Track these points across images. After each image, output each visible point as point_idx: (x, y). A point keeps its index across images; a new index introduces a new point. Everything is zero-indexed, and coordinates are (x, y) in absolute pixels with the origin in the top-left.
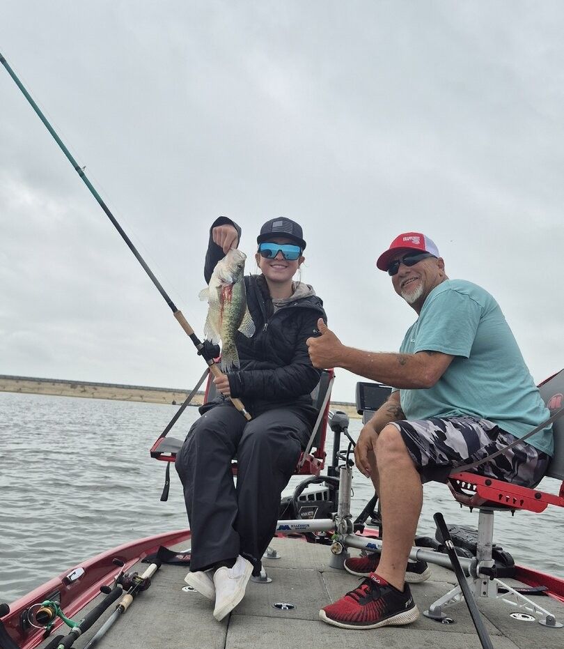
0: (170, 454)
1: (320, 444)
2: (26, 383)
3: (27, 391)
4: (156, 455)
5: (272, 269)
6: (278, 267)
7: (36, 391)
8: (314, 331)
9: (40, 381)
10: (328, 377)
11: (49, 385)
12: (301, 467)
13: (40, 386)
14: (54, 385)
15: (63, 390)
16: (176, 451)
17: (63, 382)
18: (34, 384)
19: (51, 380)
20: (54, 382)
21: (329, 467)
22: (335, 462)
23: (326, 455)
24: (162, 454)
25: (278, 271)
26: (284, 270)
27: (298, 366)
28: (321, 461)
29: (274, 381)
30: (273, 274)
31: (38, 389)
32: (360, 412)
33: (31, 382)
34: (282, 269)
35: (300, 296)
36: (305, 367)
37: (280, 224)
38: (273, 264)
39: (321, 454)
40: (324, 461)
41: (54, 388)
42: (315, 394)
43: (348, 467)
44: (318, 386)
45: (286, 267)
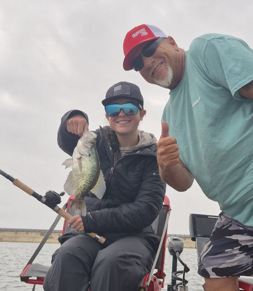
0: (36, 278)
1: (160, 266)
2: (6, 234)
3: (7, 240)
4: (25, 279)
5: (118, 125)
6: (122, 122)
7: (14, 239)
8: (154, 174)
9: (17, 231)
10: (165, 210)
11: (24, 234)
12: (148, 286)
13: (17, 235)
14: (27, 234)
15: (35, 237)
16: (44, 275)
17: (34, 231)
18: (12, 234)
19: (26, 230)
20: (28, 231)
21: (168, 286)
22: (174, 282)
23: (165, 276)
24: (30, 278)
25: (123, 125)
26: (128, 124)
27: (139, 203)
28: (162, 280)
29: (120, 217)
30: (119, 129)
31: (16, 237)
32: (193, 239)
33: (10, 233)
34: (126, 123)
35: (143, 145)
36: (144, 204)
37: (119, 88)
38: (118, 120)
39: (161, 275)
40: (164, 281)
41: (28, 237)
42: (155, 225)
43: (184, 285)
44: (158, 218)
45: (130, 121)
